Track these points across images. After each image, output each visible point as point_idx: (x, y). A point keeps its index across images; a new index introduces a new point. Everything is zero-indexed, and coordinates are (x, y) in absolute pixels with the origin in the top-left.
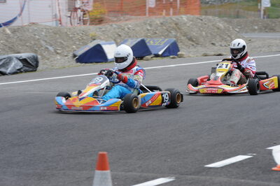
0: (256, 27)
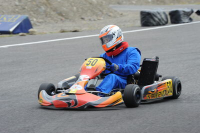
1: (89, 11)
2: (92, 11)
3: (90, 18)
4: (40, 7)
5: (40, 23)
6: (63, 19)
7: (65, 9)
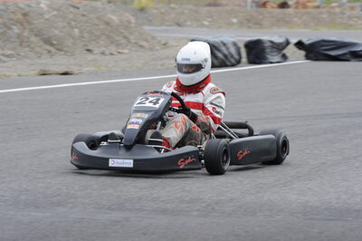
0: (235, 21)
1: (103, 37)
2: (108, 37)
3: (103, 49)
4: (10, 28)
5: (8, 56)
6: (53, 50)
7: (57, 32)
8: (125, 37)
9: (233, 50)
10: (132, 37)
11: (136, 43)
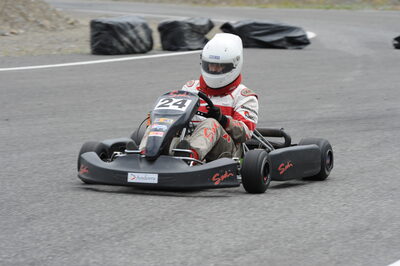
8: (22, 14)
9: (142, 33)
10: (31, 15)
11: (35, 21)
